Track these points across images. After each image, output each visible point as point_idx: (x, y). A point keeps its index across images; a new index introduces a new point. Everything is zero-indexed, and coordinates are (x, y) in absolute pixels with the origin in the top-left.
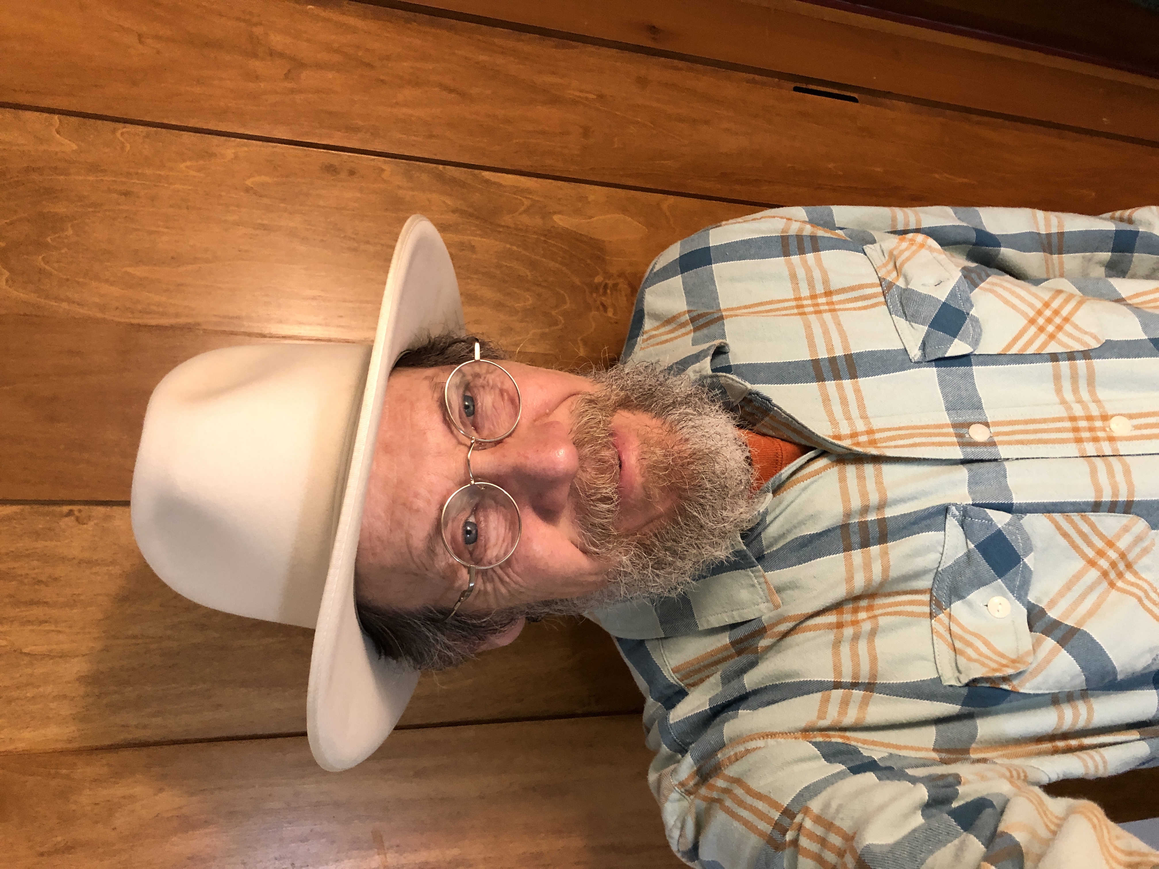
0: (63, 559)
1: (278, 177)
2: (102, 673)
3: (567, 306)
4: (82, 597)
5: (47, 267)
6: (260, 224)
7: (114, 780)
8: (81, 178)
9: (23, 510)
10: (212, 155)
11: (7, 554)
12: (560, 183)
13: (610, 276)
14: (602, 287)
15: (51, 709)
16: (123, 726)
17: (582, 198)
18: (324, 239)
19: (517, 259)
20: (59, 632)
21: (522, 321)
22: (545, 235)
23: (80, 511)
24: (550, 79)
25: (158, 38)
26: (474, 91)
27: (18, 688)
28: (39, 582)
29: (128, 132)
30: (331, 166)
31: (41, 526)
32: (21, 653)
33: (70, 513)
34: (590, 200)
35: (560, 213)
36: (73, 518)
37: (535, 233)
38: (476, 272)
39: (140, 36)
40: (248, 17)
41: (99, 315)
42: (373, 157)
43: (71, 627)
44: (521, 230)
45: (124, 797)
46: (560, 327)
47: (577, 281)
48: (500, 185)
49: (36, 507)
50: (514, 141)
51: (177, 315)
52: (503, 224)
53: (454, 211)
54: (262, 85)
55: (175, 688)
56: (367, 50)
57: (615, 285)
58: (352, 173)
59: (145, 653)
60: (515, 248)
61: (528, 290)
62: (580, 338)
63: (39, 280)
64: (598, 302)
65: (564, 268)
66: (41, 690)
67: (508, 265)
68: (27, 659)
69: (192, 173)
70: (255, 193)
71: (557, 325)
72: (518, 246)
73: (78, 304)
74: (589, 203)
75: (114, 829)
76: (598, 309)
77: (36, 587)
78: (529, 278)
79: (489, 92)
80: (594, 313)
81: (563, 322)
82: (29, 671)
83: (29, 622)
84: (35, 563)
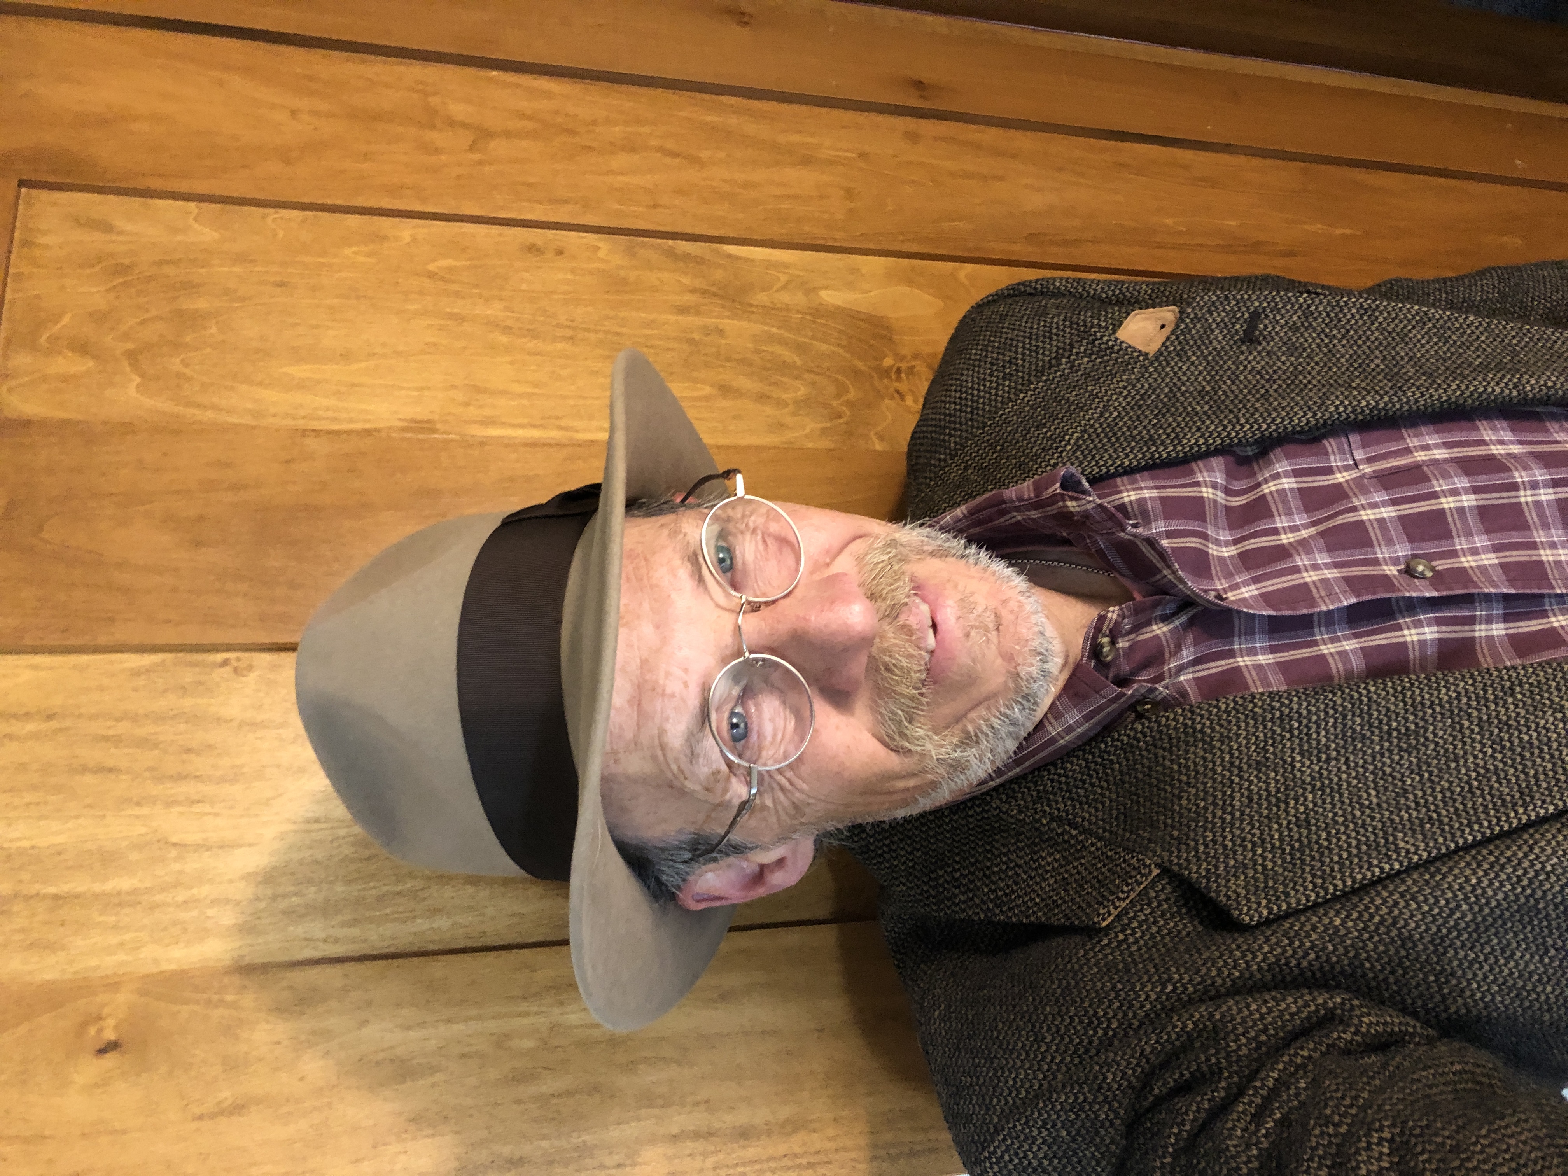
0: (219, 721)
1: (468, 260)
2: (275, 868)
3: (853, 394)
4: (245, 770)
5: (187, 371)
6: (449, 313)
7: (298, 1008)
8: (226, 269)
9: (164, 661)
10: (385, 238)
11: (146, 715)
12: (823, 255)
13: (903, 358)
14: (894, 369)
15: (209, 917)
16: (307, 939)
17: (854, 271)
18: (531, 327)
19: (779, 343)
20: (217, 815)
21: (794, 414)
22: (811, 314)
23: (238, 659)
24: (795, 138)
25: (314, 113)
26: (705, 154)
27: (163, 890)
28: (189, 751)
29: (281, 218)
30: (534, 245)
31: (189, 680)
32: (166, 843)
33: (225, 663)
34: (864, 271)
35: (827, 288)
36: (227, 669)
37: (798, 312)
38: (729, 359)
39: (294, 113)
40: (421, 87)
41: (254, 423)
42: (585, 234)
43: (231, 808)
44: (780, 309)
45: (314, 1033)
46: (845, 419)
47: (861, 365)
48: (747, 260)
49: (180, 655)
50: (761, 207)
51: (351, 421)
52: (756, 303)
53: (693, 291)
54: (443, 157)
55: (375, 888)
56: (567, 115)
57: (911, 368)
58: (560, 252)
59: (332, 841)
60: (774, 330)
61: (797, 378)
62: (872, 433)
63: (178, 385)
64: (891, 390)
65: (841, 351)
66: (195, 891)
67: (770, 349)
68: (174, 853)
69: (361, 259)
70: (443, 279)
71: (840, 417)
72: (779, 328)
73: (229, 412)
74: (863, 275)
75: (302, 1079)
76: (892, 398)
77: (185, 756)
78: (799, 363)
79: (721, 155)
80: (887, 401)
81: (848, 413)
82: (177, 867)
83: (175, 803)
84: (183, 727)
